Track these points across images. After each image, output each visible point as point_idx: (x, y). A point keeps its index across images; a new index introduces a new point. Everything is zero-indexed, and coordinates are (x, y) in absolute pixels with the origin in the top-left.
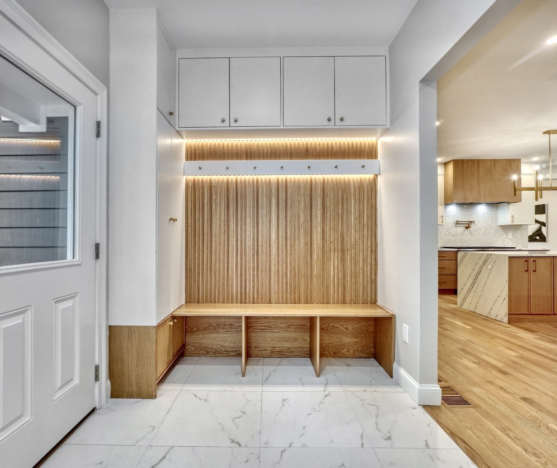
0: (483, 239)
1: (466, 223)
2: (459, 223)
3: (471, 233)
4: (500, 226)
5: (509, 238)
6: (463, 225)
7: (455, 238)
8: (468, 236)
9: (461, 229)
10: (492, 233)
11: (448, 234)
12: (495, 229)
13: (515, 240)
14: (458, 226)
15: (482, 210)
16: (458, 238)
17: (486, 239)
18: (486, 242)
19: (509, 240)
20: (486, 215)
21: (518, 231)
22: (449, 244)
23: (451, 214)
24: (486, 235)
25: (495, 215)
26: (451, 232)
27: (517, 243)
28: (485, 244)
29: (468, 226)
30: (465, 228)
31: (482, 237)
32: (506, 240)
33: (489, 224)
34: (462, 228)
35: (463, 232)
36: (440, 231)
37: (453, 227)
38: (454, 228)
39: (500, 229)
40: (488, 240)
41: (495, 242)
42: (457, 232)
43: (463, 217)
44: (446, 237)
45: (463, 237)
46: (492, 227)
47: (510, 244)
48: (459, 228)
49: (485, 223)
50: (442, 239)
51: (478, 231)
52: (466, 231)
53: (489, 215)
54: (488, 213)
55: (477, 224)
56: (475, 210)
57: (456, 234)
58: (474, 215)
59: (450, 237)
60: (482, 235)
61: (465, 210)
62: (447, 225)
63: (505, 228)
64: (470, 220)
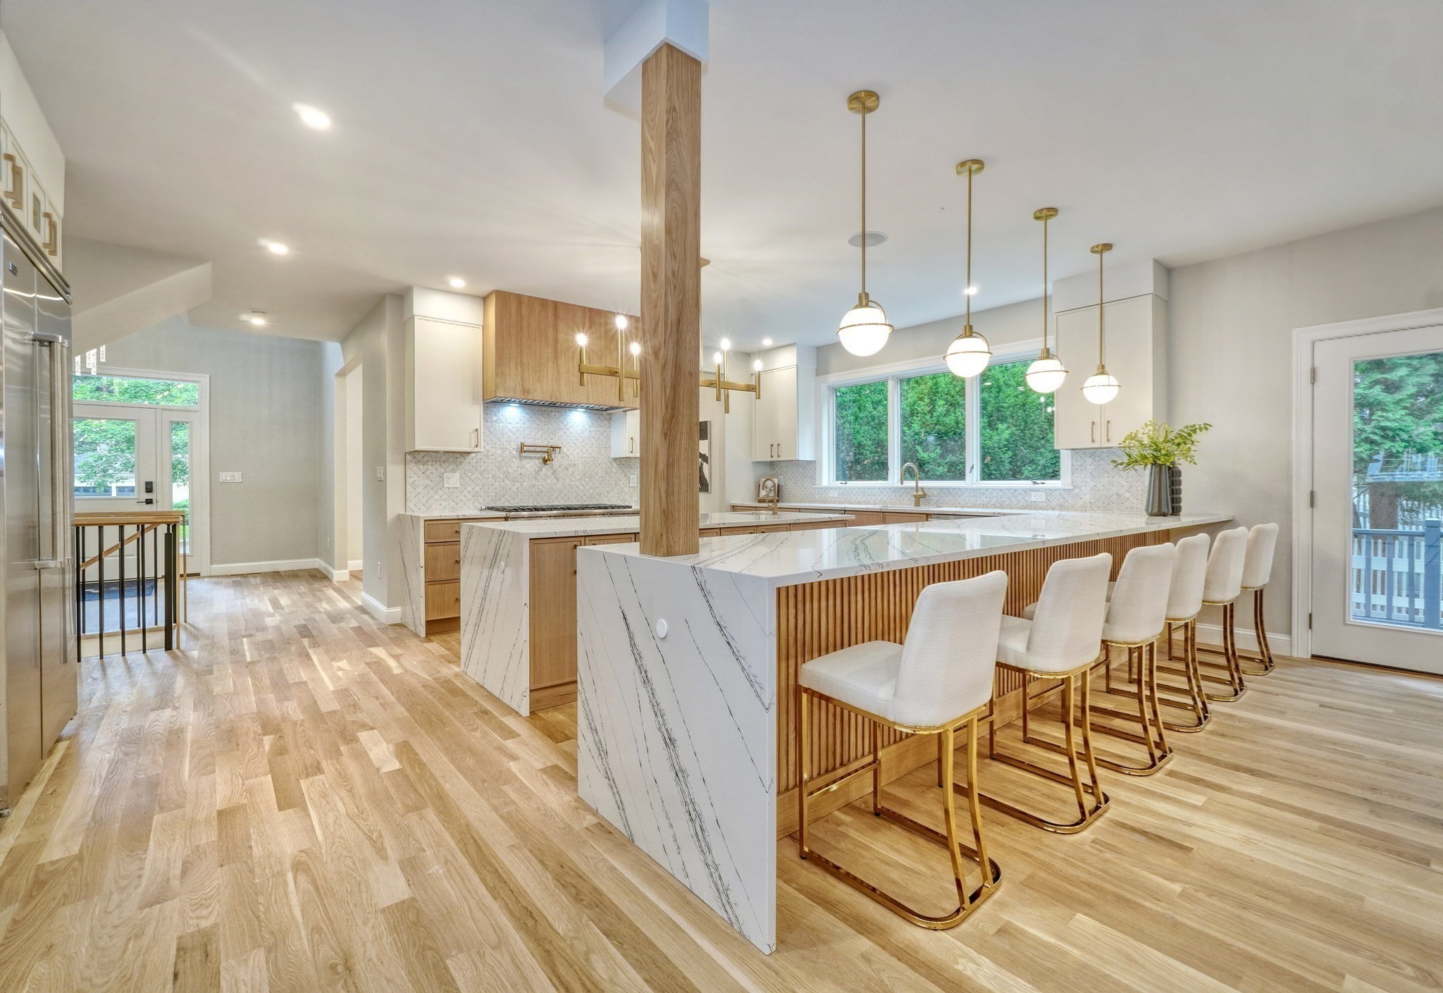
0: (581, 487)
1: (545, 449)
2: (525, 448)
3: (554, 472)
4: (615, 459)
5: (631, 485)
6: (538, 455)
7: (518, 484)
8: (549, 481)
9: (532, 464)
10: (600, 474)
11: (501, 476)
12: (604, 466)
14: (526, 458)
15: (578, 420)
16: (525, 484)
17: (588, 488)
18: (588, 494)
20: (587, 434)
22: (503, 500)
23: (510, 427)
24: (587, 479)
25: (605, 434)
26: (510, 470)
29: (547, 455)
30: (541, 461)
31: (578, 483)
32: (626, 489)
33: (594, 454)
34: (537, 461)
35: (538, 472)
36: (483, 468)
37: (514, 460)
38: (516, 462)
39: (615, 464)
40: (591, 491)
41: (605, 493)
42: (523, 472)
43: (539, 435)
44: (497, 484)
45: (537, 483)
46: (599, 461)
47: (633, 499)
48: (528, 460)
49: (584, 451)
50: (486, 487)
51: (571, 470)
52: (544, 469)
53: (593, 434)
54: (592, 429)
55: (567, 452)
56: (565, 422)
57: (520, 474)
58: (561, 433)
59: (507, 482)
60: (578, 477)
61: (542, 419)
62: (500, 452)
63: (625, 463)
64: (554, 444)
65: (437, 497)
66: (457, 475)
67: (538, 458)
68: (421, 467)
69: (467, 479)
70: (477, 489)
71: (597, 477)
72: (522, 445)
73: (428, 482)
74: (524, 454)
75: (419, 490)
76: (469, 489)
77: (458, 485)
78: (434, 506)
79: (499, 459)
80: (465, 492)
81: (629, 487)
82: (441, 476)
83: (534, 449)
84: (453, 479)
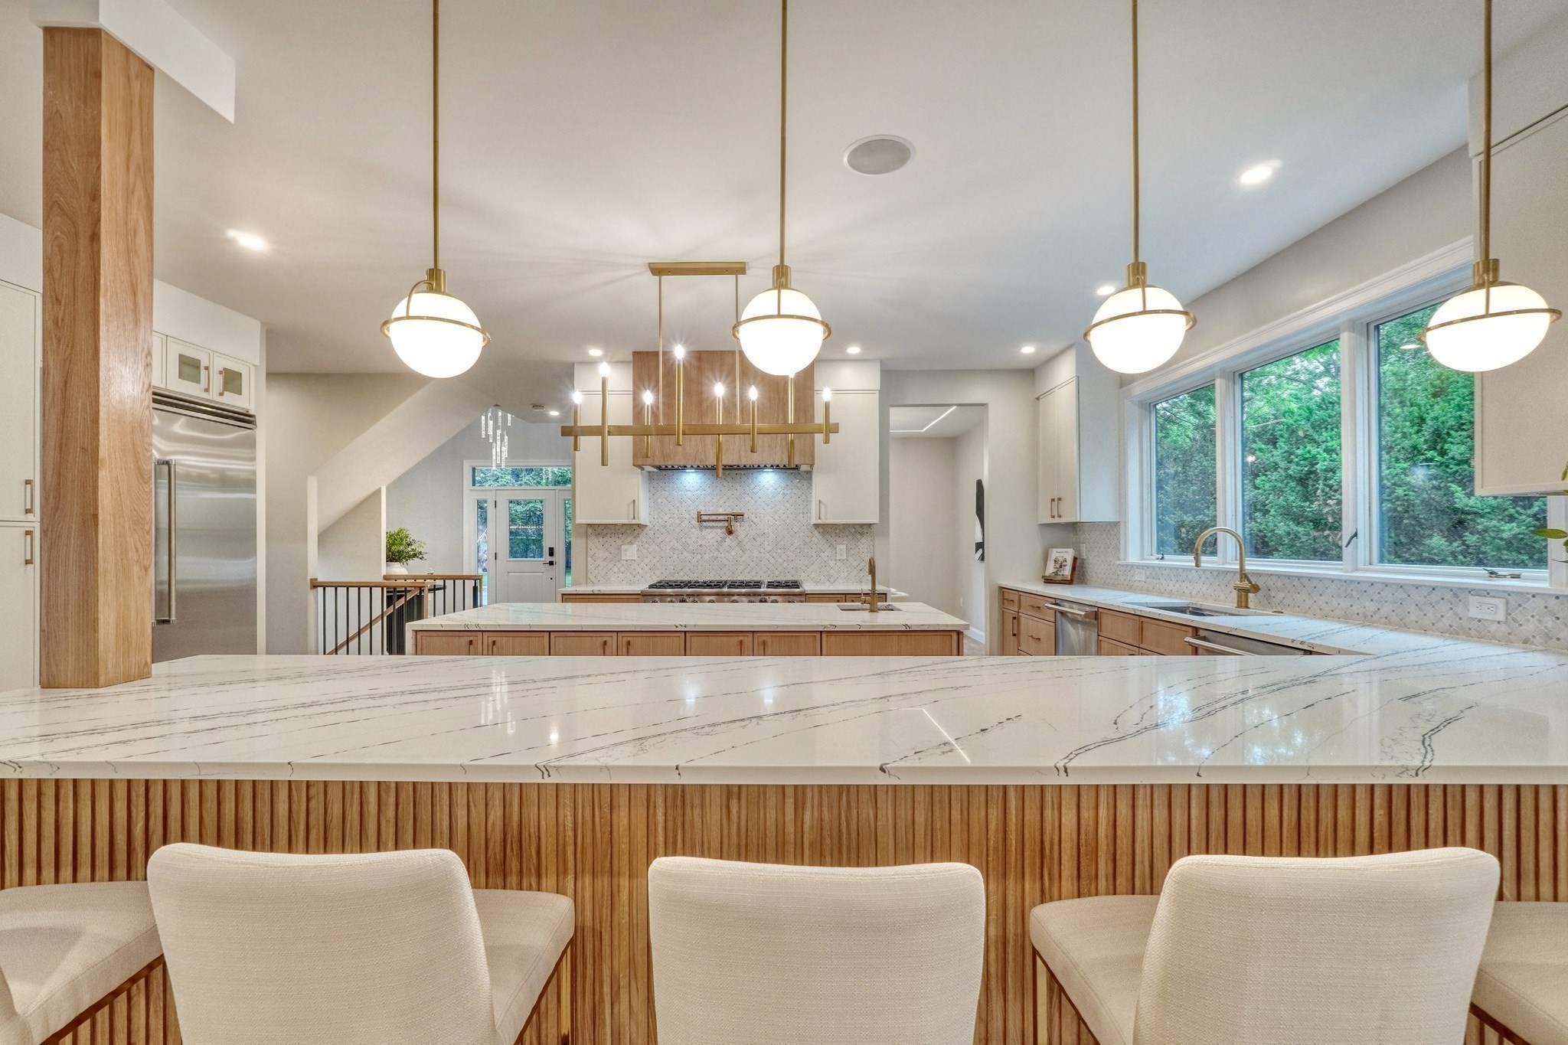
0: (772, 560)
1: (726, 517)
2: (704, 518)
3: (739, 543)
4: (817, 526)
5: (838, 558)
6: (721, 524)
7: (699, 556)
8: (733, 553)
9: (714, 534)
10: (796, 545)
11: (680, 548)
12: (801, 534)
13: (855, 564)
14: (706, 527)
15: (768, 479)
16: (706, 556)
17: (781, 560)
18: (780, 568)
19: (839, 564)
20: (780, 497)
21: (863, 540)
22: (682, 573)
23: (689, 494)
24: (779, 550)
25: (803, 497)
26: (689, 541)
27: (861, 570)
28: (777, 573)
29: (730, 523)
30: (724, 530)
31: (768, 555)
32: (832, 563)
33: (788, 521)
34: (719, 531)
35: (720, 543)
36: (660, 539)
37: (693, 530)
38: (696, 532)
39: (816, 532)
40: (785, 564)
41: (804, 567)
42: (703, 543)
43: (721, 502)
44: (675, 556)
45: (720, 555)
46: (795, 529)
47: (842, 574)
48: (708, 530)
49: (776, 517)
50: (664, 559)
51: (760, 540)
52: (727, 540)
53: (788, 497)
54: (786, 492)
55: (755, 520)
56: (752, 486)
57: (701, 546)
58: (748, 498)
59: (685, 554)
60: (769, 549)
61: (726, 484)
62: (678, 522)
63: (829, 531)
64: (736, 511)
65: (615, 569)
66: (635, 547)
67: (721, 528)
68: (601, 539)
69: (644, 551)
70: (655, 561)
71: (792, 548)
72: (699, 515)
73: (607, 554)
74: (704, 524)
75: (598, 562)
76: (647, 561)
77: (635, 558)
78: (613, 579)
79: (677, 530)
80: (642, 565)
81: (835, 560)
82: (619, 549)
83: (714, 518)
84: (631, 551)
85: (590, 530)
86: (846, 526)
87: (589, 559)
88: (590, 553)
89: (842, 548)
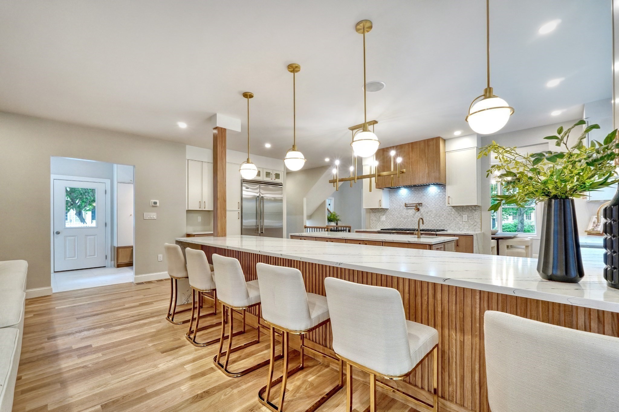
0: (435, 221)
1: (415, 205)
2: (408, 205)
3: (422, 214)
4: (454, 207)
5: (464, 220)
7: (406, 220)
9: (412, 211)
10: (445, 215)
11: (400, 216)
12: (447, 211)
13: (472, 223)
14: (409, 209)
15: (432, 190)
16: (409, 220)
17: (438, 221)
18: (438, 224)
19: (464, 223)
20: (438, 196)
21: (476, 213)
22: (400, 226)
23: (403, 197)
24: (437, 217)
26: (403, 214)
27: (475, 226)
28: (436, 226)
29: (418, 207)
31: (433, 219)
32: (461, 223)
33: (441, 206)
35: (414, 215)
36: (393, 214)
37: (405, 210)
38: (405, 211)
39: (453, 210)
40: (440, 223)
41: (448, 224)
42: (408, 215)
43: (414, 199)
44: (398, 219)
45: (414, 219)
46: (444, 209)
47: (465, 227)
48: (410, 210)
49: (436, 204)
50: (394, 221)
51: (429, 213)
52: (417, 213)
53: (441, 196)
54: (440, 194)
55: (427, 205)
56: (426, 192)
57: (407, 216)
58: (425, 197)
59: (402, 219)
60: (433, 216)
61: (416, 192)
62: (399, 207)
63: (460, 209)
64: (420, 202)
65: (379, 224)
66: (384, 216)
67: (415, 209)
68: (374, 214)
69: (388, 218)
70: (391, 221)
71: (443, 216)
72: (406, 204)
73: (376, 219)
74: (408, 208)
75: (374, 221)
76: (389, 221)
77: (385, 220)
78: (378, 227)
79: (399, 210)
80: (387, 223)
81: (462, 221)
82: (380, 217)
83: (412, 205)
84: (383, 218)
85: (371, 211)
86: (468, 207)
87: (371, 220)
88: (371, 218)
89: (465, 217)
